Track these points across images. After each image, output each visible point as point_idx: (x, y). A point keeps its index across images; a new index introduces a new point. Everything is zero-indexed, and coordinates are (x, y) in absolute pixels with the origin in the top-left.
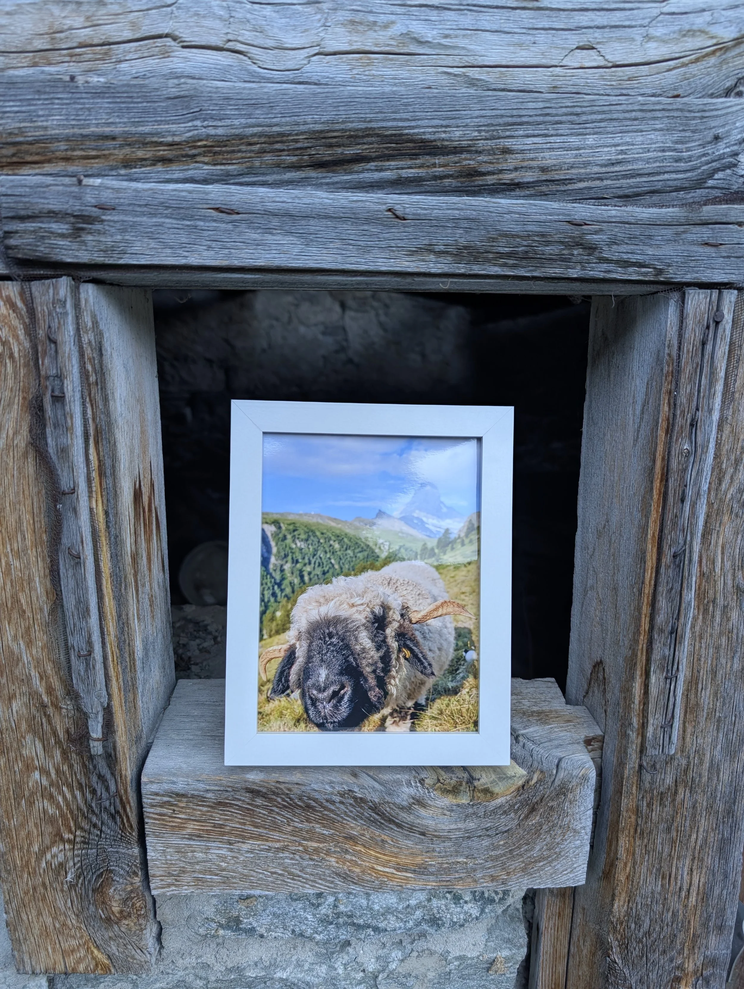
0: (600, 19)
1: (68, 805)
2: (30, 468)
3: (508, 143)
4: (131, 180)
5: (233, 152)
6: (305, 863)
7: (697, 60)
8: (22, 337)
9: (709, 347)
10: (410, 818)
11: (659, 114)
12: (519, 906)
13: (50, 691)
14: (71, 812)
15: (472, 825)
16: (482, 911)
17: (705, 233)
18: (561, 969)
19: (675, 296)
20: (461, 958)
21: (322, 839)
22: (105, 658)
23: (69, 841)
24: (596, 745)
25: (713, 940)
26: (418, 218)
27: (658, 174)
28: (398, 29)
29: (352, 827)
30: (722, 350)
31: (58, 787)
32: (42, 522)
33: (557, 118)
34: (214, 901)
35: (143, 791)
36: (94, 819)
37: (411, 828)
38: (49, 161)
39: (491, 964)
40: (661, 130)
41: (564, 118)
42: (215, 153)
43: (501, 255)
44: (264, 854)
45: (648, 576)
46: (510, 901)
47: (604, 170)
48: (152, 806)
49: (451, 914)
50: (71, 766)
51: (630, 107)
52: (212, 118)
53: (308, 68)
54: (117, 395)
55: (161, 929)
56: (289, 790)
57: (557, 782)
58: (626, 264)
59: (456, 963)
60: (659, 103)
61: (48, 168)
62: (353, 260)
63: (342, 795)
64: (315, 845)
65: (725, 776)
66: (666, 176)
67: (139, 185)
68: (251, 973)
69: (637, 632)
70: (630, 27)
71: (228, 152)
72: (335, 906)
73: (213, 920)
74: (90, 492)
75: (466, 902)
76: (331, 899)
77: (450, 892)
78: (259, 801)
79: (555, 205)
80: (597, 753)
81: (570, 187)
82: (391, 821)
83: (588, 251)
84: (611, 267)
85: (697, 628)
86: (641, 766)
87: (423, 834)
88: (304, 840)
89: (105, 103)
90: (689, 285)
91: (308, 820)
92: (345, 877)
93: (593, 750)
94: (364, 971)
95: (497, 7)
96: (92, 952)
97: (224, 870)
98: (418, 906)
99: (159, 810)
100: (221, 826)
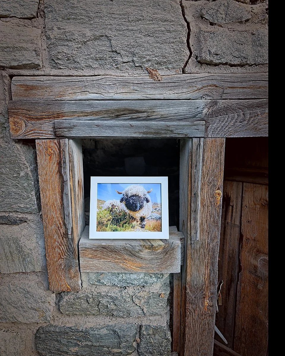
0: (173, 84)
1: (63, 250)
2: (58, 176)
3: (154, 110)
4: (79, 120)
5: (99, 114)
6: (115, 265)
7: (194, 92)
8: (58, 150)
9: (198, 150)
10: (139, 255)
11: (185, 104)
12: (169, 283)
13: (60, 224)
14: (64, 252)
15: (153, 257)
16: (157, 280)
17: (196, 127)
18: (179, 300)
19: (191, 139)
20: (153, 293)
21: (119, 259)
22: (72, 217)
23: (63, 258)
24: (183, 240)
25: (212, 287)
26: (136, 126)
27: (186, 115)
28: (132, 88)
29: (125, 257)
30: (201, 150)
31: (61, 246)
32: (60, 187)
33: (164, 105)
34: (94, 275)
35: (79, 247)
36: (68, 253)
37: (139, 257)
38: (64, 117)
39: (160, 295)
40: (186, 106)
41: (165, 105)
42: (96, 114)
43: (153, 133)
44: (106, 262)
45: (189, 199)
46: (164, 278)
47: (174, 115)
48: (81, 250)
49: (150, 281)
50: (64, 241)
51: (179, 102)
52: (95, 108)
53: (114, 96)
54: (75, 161)
55: (82, 282)
56: (111, 247)
57: (172, 247)
58: (179, 134)
59: (152, 294)
60: (185, 101)
61: (63, 118)
62: (123, 135)
63: (123, 249)
64: (117, 261)
65: (211, 246)
66: (188, 115)
67: (81, 121)
68: (103, 294)
69: (188, 212)
70: (179, 86)
71: (98, 114)
72: (122, 277)
73: (94, 280)
74: (70, 181)
75: (153, 278)
76: (121, 275)
77: (149, 275)
78: (105, 250)
79: (164, 123)
80: (184, 242)
81: (167, 118)
82: (134, 255)
83: (171, 132)
84: (176, 135)
85: (202, 211)
86: (191, 243)
87: (142, 259)
88: (115, 259)
89: (75, 106)
90: (193, 137)
91: (115, 255)
92: (124, 269)
93: (182, 241)
94: (129, 295)
95: (152, 83)
96: (67, 286)
97: (97, 266)
98: (142, 278)
99: (82, 252)
100: (96, 256)
